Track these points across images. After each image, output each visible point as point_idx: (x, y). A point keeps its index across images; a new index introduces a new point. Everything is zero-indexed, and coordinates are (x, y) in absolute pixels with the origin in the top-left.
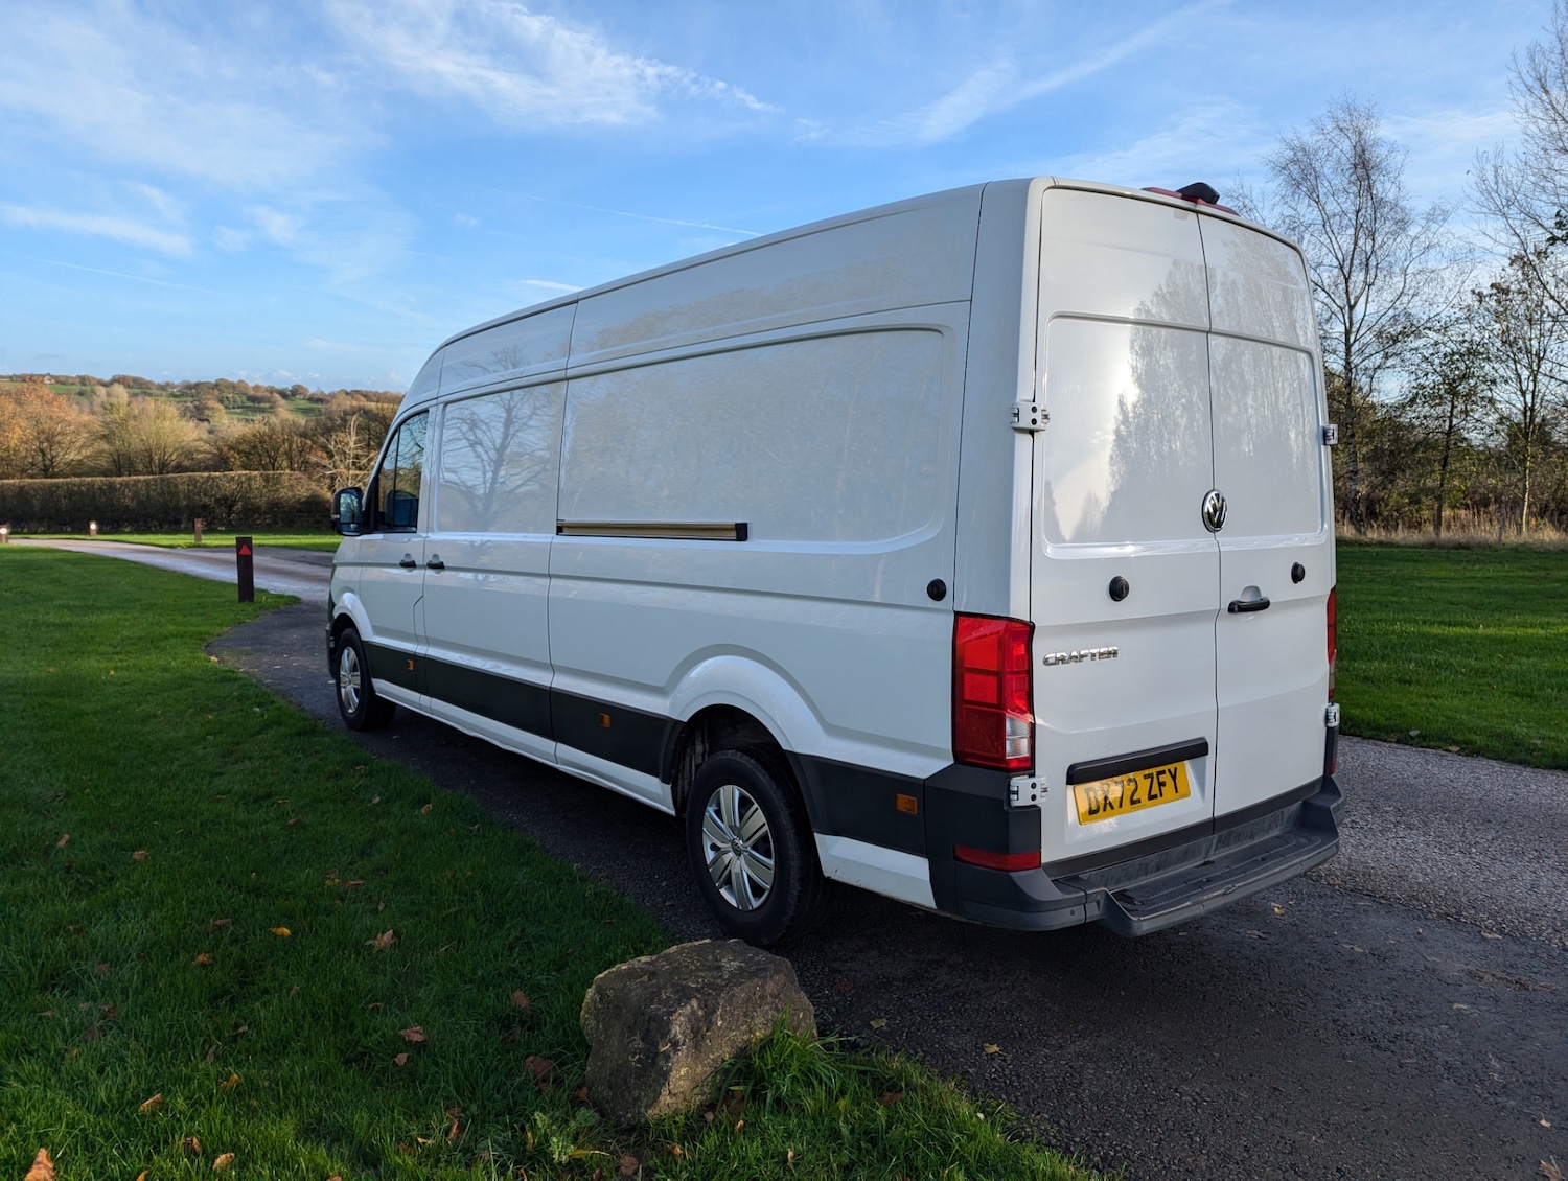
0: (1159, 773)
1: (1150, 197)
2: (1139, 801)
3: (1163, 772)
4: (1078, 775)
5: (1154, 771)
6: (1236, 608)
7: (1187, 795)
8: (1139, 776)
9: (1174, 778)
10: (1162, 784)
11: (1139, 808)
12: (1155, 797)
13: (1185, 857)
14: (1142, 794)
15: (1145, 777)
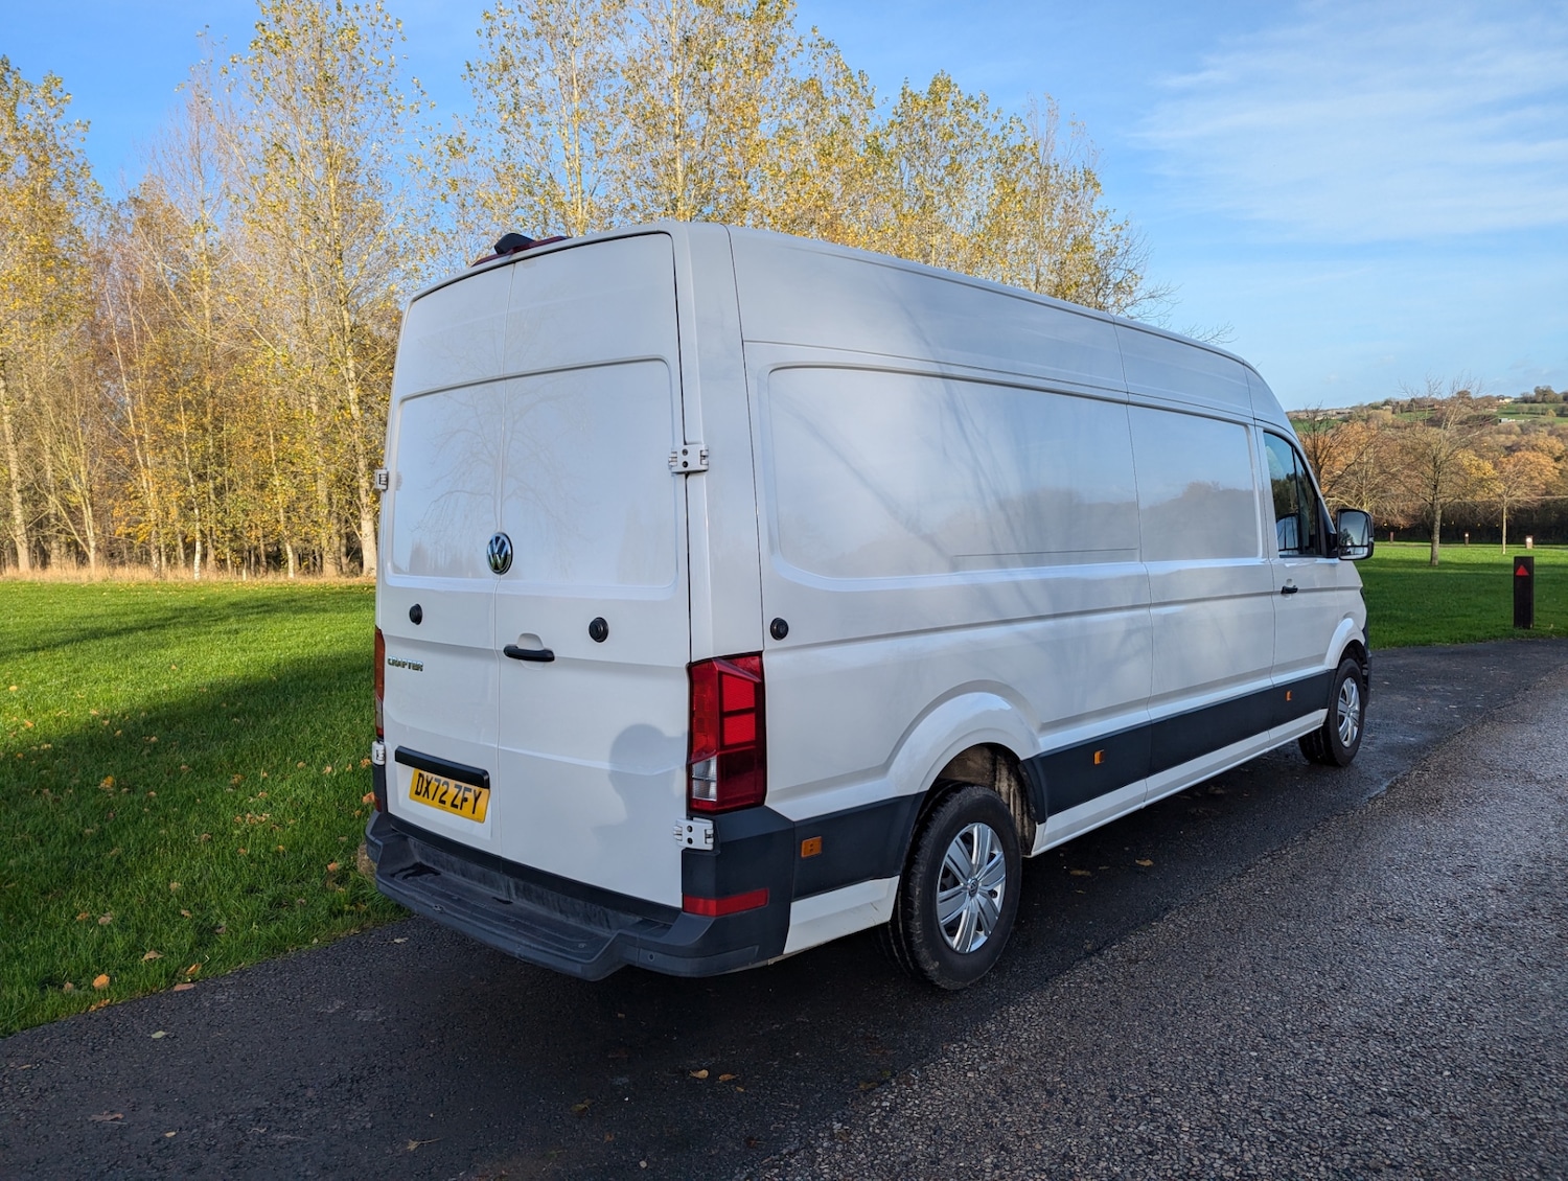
0: (466, 789)
1: (482, 267)
2: (444, 802)
3: (470, 790)
4: (403, 757)
5: (464, 785)
6: (513, 653)
7: (482, 821)
8: (452, 783)
9: (476, 799)
10: (465, 800)
11: (443, 809)
12: (456, 806)
13: (483, 880)
14: (448, 799)
15: (456, 786)
